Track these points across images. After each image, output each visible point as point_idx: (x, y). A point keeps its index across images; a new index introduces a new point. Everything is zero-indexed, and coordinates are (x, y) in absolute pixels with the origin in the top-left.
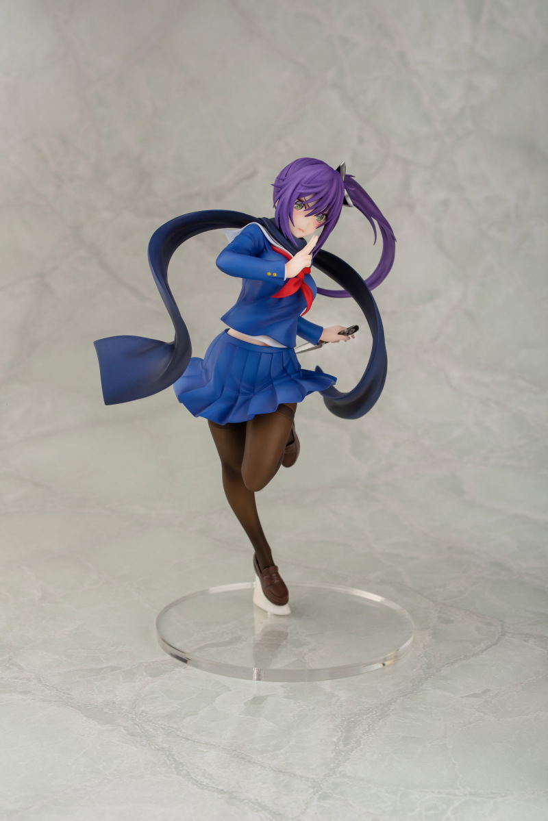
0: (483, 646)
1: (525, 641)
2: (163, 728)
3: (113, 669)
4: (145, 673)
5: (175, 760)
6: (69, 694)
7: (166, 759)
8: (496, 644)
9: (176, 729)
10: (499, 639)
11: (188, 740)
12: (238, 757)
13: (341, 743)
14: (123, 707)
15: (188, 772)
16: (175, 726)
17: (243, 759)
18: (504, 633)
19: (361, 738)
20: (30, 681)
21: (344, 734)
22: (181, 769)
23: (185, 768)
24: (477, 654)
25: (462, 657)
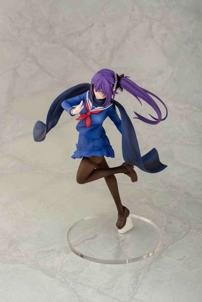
0: (183, 234)
1: (198, 232)
2: (72, 279)
3: (53, 250)
4: (64, 252)
5: (77, 294)
6: (38, 263)
7: (74, 293)
8: (187, 234)
9: (77, 279)
10: (189, 231)
11: (81, 284)
12: (99, 292)
13: (134, 284)
14: (58, 269)
15: (82, 300)
16: (77, 278)
17: (101, 293)
18: (190, 228)
19: (141, 281)
20: (24, 257)
21: (135, 280)
22: (80, 298)
23: (81, 298)
24: (181, 239)
25: (176, 240)
